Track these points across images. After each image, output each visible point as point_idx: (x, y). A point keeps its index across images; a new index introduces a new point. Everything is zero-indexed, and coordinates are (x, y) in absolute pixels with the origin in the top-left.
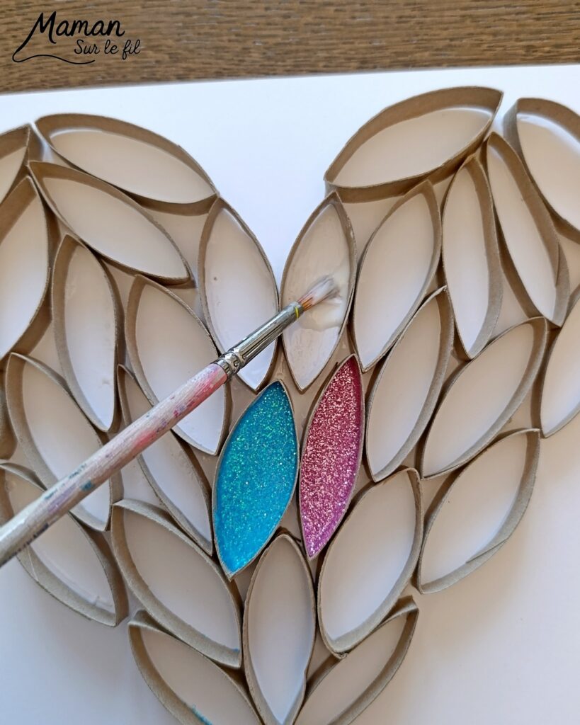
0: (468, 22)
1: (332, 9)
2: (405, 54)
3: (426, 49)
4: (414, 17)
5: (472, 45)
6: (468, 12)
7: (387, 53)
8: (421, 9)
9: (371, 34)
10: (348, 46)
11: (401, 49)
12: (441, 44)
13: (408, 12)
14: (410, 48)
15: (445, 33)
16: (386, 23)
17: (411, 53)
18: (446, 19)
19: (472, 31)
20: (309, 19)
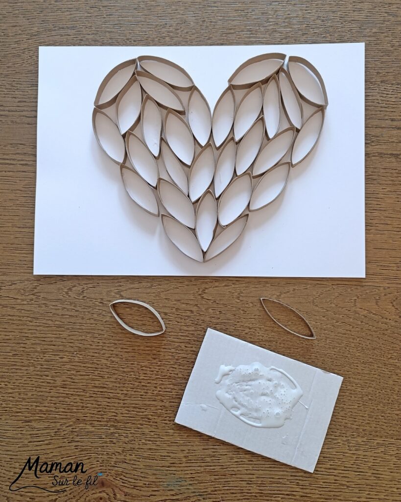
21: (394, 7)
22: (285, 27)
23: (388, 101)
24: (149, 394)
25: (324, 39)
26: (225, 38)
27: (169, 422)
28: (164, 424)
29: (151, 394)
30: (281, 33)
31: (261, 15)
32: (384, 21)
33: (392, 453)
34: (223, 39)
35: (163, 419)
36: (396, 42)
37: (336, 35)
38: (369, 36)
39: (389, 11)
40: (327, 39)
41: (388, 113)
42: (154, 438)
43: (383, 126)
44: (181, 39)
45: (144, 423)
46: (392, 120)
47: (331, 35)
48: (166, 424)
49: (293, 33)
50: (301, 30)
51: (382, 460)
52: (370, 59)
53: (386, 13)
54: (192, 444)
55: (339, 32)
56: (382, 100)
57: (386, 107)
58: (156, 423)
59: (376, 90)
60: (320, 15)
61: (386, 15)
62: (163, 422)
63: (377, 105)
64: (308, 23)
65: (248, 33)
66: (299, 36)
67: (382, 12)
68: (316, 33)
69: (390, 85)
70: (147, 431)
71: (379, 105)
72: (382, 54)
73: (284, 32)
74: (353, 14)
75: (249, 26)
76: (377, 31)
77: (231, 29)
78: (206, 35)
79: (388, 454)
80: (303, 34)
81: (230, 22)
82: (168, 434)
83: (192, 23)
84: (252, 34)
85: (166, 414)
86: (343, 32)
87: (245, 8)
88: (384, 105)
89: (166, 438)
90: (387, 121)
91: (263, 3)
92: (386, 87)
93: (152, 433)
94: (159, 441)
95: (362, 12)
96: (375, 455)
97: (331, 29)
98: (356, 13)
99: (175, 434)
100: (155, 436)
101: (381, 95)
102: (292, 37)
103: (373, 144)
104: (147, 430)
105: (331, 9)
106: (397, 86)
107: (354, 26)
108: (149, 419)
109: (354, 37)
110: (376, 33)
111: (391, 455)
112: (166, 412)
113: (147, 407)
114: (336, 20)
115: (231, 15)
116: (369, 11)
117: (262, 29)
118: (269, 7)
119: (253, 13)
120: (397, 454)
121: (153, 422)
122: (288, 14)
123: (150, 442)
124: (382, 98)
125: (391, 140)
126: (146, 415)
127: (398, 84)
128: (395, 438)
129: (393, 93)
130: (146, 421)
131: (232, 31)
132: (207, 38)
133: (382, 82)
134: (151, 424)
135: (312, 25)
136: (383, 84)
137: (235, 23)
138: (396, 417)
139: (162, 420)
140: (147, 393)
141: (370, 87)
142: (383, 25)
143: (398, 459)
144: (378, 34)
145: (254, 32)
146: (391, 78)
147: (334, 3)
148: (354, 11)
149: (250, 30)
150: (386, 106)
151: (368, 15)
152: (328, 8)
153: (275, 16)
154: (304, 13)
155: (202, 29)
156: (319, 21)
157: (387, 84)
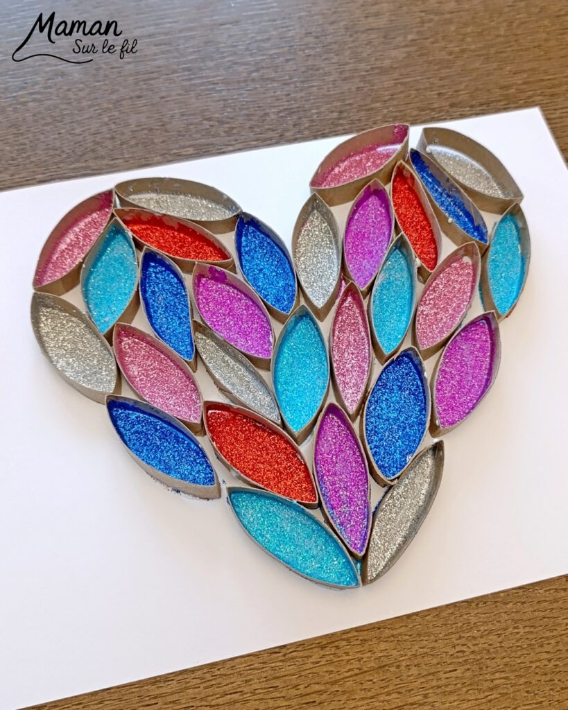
1: (316, 88)
4: (366, 87)
5: (405, 97)
9: (342, 98)
10: (330, 106)
11: (362, 103)
12: (386, 98)
14: (368, 102)
17: (370, 104)
40: (333, 61)
44: (59, 101)
52: (419, 78)
65: (186, 73)
69: (468, 109)
72: (437, 67)
73: (253, 63)
78: (105, 88)
83: (76, 75)
86: (356, 47)
97: (335, 47)
106: (480, 108)
109: (378, 51)
131: (155, 75)
132: (109, 92)
133: (452, 106)
136: (454, 109)
141: (433, 118)
147: (329, 12)
149: (189, 70)
155: (98, 81)
156: (311, 39)
157: (461, 107)
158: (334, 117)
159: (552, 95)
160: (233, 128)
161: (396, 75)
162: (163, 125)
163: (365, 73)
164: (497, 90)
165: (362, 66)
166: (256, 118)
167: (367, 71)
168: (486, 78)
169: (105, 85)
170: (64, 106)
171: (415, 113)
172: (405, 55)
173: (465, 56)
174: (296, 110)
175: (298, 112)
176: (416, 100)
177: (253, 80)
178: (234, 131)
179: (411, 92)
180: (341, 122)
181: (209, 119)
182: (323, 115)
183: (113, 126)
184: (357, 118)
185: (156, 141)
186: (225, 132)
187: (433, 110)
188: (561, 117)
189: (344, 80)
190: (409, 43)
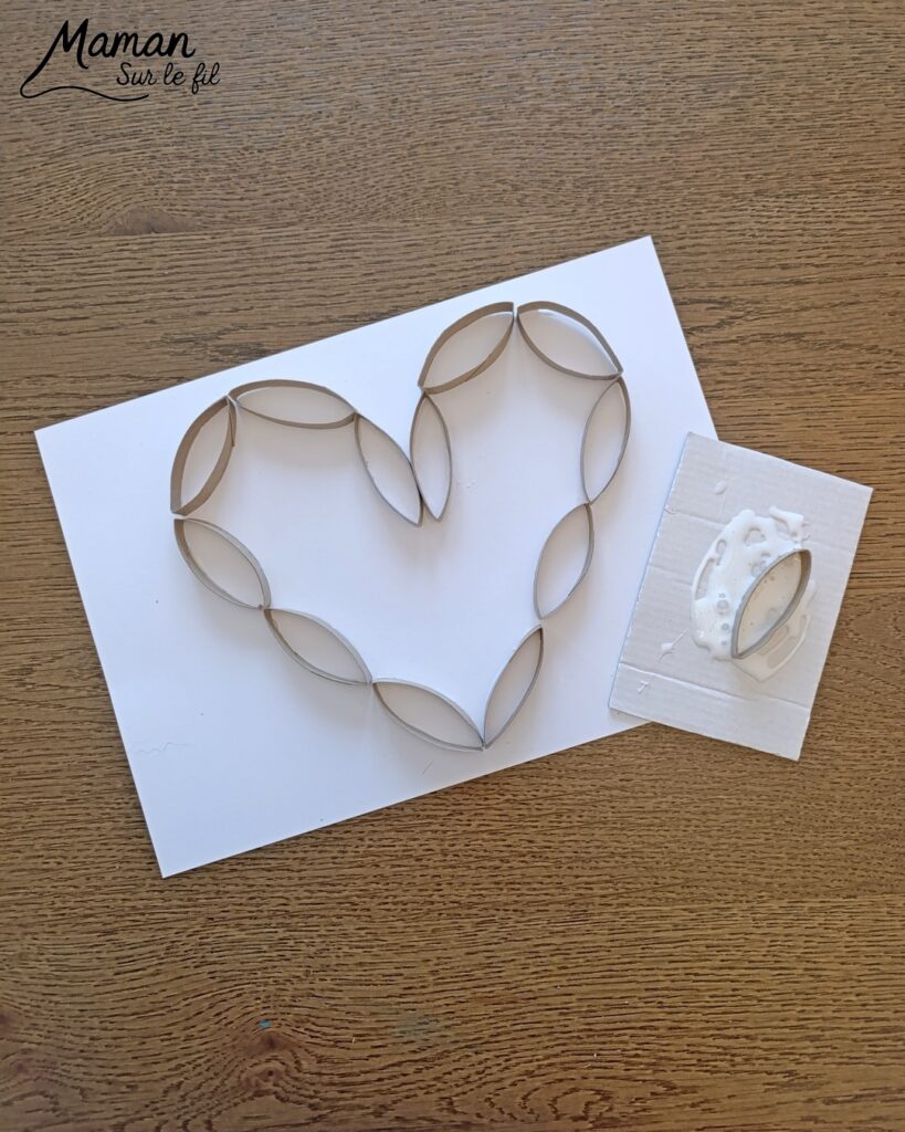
0: (707, 160)
1: (618, 153)
2: (667, 182)
3: (680, 179)
4: (672, 157)
5: (711, 175)
6: (708, 153)
7: (655, 182)
8: (676, 152)
9: (644, 169)
10: (630, 178)
11: (664, 179)
12: (690, 175)
13: (668, 155)
14: (670, 178)
15: (692, 168)
16: (654, 162)
17: (671, 181)
18: (692, 158)
19: (709, 165)
20: (603, 160)
21: (768, 43)
22: (557, 100)
23: (772, 230)
24: (350, 854)
25: (635, 118)
26: (440, 130)
27: (393, 907)
28: (384, 912)
29: (353, 854)
30: (550, 112)
31: (506, 79)
32: (750, 73)
33: (842, 924)
34: (437, 134)
35: (380, 901)
36: (778, 112)
37: (659, 109)
38: (724, 106)
39: (759, 53)
40: (643, 118)
41: (773, 255)
42: (367, 941)
43: (767, 279)
44: (353, 140)
45: (344, 912)
46: (784, 267)
47: (648, 109)
48: (388, 910)
49: (574, 110)
50: (589, 103)
51: (822, 940)
52: (730, 151)
53: (753, 56)
54: (444, 945)
55: (664, 101)
56: (760, 230)
57: (768, 244)
58: (368, 910)
59: (746, 210)
60: (622, 72)
61: (753, 61)
62: (382, 907)
63: (752, 239)
64: (601, 89)
65: (486, 117)
66: (586, 116)
67: (745, 56)
68: (619, 107)
69: (773, 199)
70: (351, 929)
71: (755, 240)
72: (752, 139)
73: (557, 110)
74: (688, 65)
75: (486, 103)
76: (738, 94)
77: (450, 113)
79: (833, 929)
80: (594, 112)
81: (447, 98)
82: (393, 930)
83: (371, 106)
84: (493, 119)
85: (387, 890)
86: (671, 100)
87: (475, 68)
88: (765, 238)
89: (390, 939)
90: (773, 270)
91: (508, 56)
92: (766, 204)
93: (363, 932)
94: (378, 946)
95: (706, 59)
96: (808, 932)
97: (648, 98)
98: (693, 63)
99: (408, 930)
100: (369, 937)
101: (756, 219)
102: (573, 119)
103: (750, 318)
104: (352, 927)
105: (643, 57)
106: (786, 200)
107: (692, 87)
108: (353, 904)
109: (694, 109)
110: (737, 97)
111: (840, 930)
112: (386, 887)
113: (348, 881)
114: (656, 79)
115: (447, 84)
116: (720, 55)
117: (512, 108)
118: (521, 63)
119: (491, 78)
120: (851, 925)
121: (362, 910)
122: (562, 75)
123: (360, 950)
124: (761, 226)
125: (784, 307)
126: (347, 897)
127: (789, 196)
128: (845, 894)
129: (780, 214)
130: (347, 909)
131: (453, 116)
133: (757, 193)
134: (358, 912)
135: (609, 91)
136: (759, 198)
137: (458, 99)
138: (843, 852)
139: (380, 904)
140: (344, 852)
142: (747, 82)
143: (855, 936)
144: (740, 100)
145: (496, 115)
146: (774, 185)
147: (648, 45)
148: (690, 58)
149: (489, 112)
150: (769, 240)
151: (719, 63)
152: (639, 57)
153: (535, 79)
154: (592, 70)
155: (393, 117)
156: (623, 84)
157: (767, 196)
158: (632, 193)
159: (867, 192)
160: (527, 196)
161: (705, 146)
162: (457, 184)
163: (674, 139)
164: (810, 178)
165: (673, 129)
166: (550, 186)
167: (676, 136)
168: (802, 160)
169: (400, 123)
170: (359, 148)
171: (717, 198)
172: (722, 118)
173: (787, 126)
174: (593, 179)
175: (595, 182)
176: (721, 181)
177: (555, 134)
178: (527, 200)
179: (718, 170)
180: (637, 200)
181: (503, 182)
182: (621, 188)
183: (406, 179)
184: (654, 197)
185: (447, 203)
186: (518, 200)
187: (736, 196)
188: (868, 223)
189: (649, 145)
190: (729, 102)
